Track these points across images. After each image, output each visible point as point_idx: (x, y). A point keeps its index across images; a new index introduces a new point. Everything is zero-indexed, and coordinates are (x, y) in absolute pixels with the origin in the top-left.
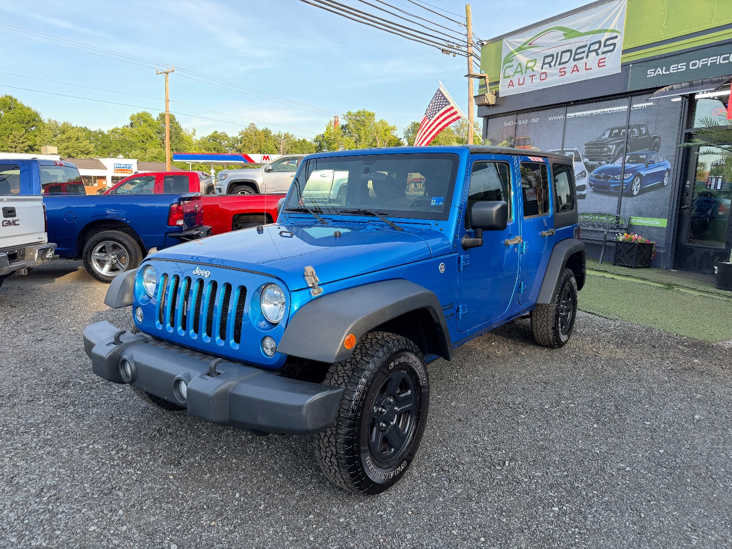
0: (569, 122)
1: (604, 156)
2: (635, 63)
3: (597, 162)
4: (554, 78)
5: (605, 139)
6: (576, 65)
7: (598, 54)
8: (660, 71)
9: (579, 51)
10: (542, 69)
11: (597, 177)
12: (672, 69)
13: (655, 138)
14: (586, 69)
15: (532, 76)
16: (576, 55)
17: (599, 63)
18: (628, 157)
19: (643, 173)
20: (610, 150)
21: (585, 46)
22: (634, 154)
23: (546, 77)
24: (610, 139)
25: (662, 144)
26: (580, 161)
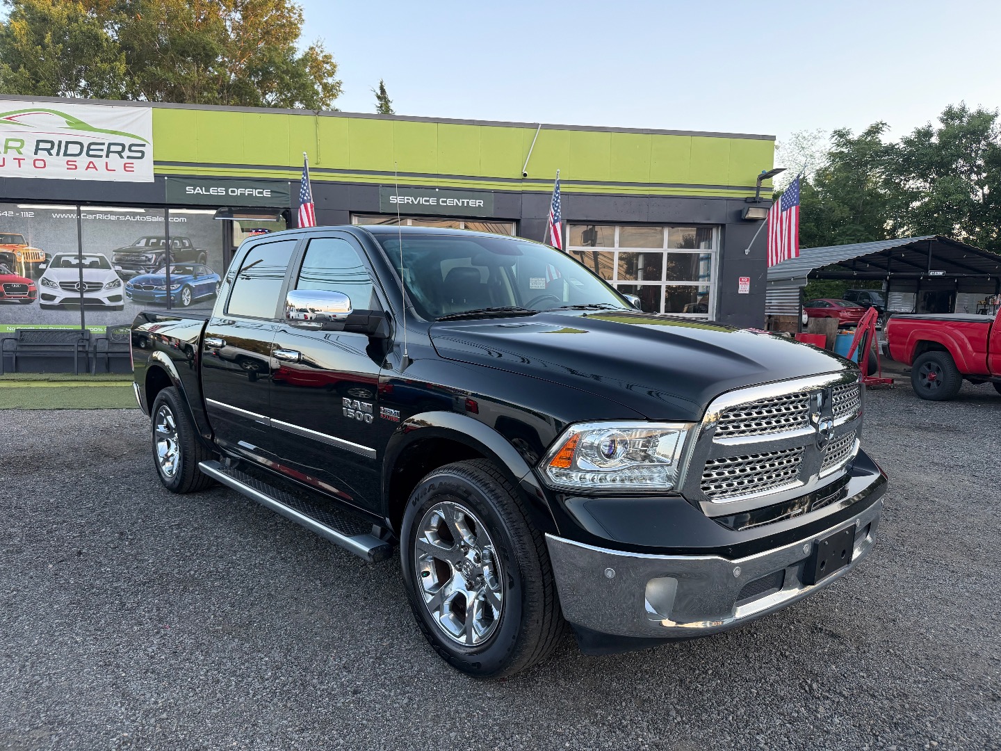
0: (86, 223)
1: (141, 265)
2: (170, 176)
3: (134, 272)
4: (56, 169)
5: (140, 248)
6: (91, 162)
7: (122, 157)
8: (198, 190)
9: (92, 147)
10: (36, 153)
11: (135, 286)
12: (212, 191)
13: (200, 251)
14: (108, 170)
15: (19, 160)
16: (89, 150)
17: (125, 167)
18: (172, 268)
19: (193, 284)
20: (149, 260)
21: (103, 144)
22: (179, 266)
23: (45, 165)
24: (147, 248)
25: (209, 258)
26: (110, 269)
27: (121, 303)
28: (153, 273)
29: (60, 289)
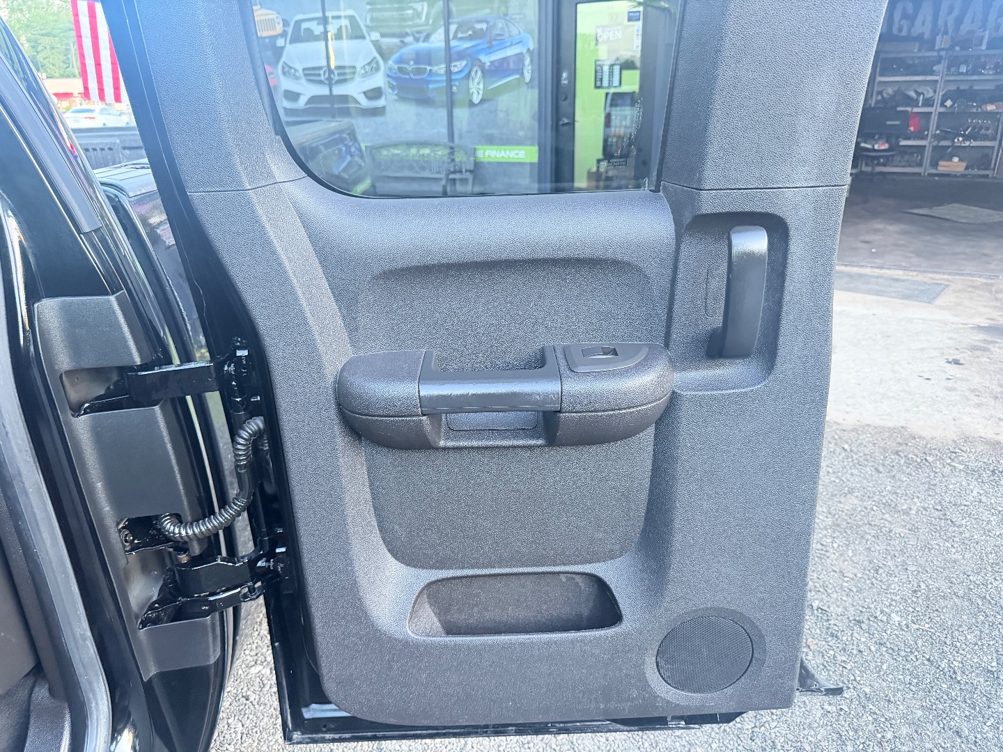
1: (407, 27)
3: (397, 40)
11: (402, 70)
18: (453, 28)
19: (486, 59)
20: (418, 14)
22: (465, 22)
26: (364, 38)
27: (381, 103)
28: (424, 41)
29: (303, 80)
